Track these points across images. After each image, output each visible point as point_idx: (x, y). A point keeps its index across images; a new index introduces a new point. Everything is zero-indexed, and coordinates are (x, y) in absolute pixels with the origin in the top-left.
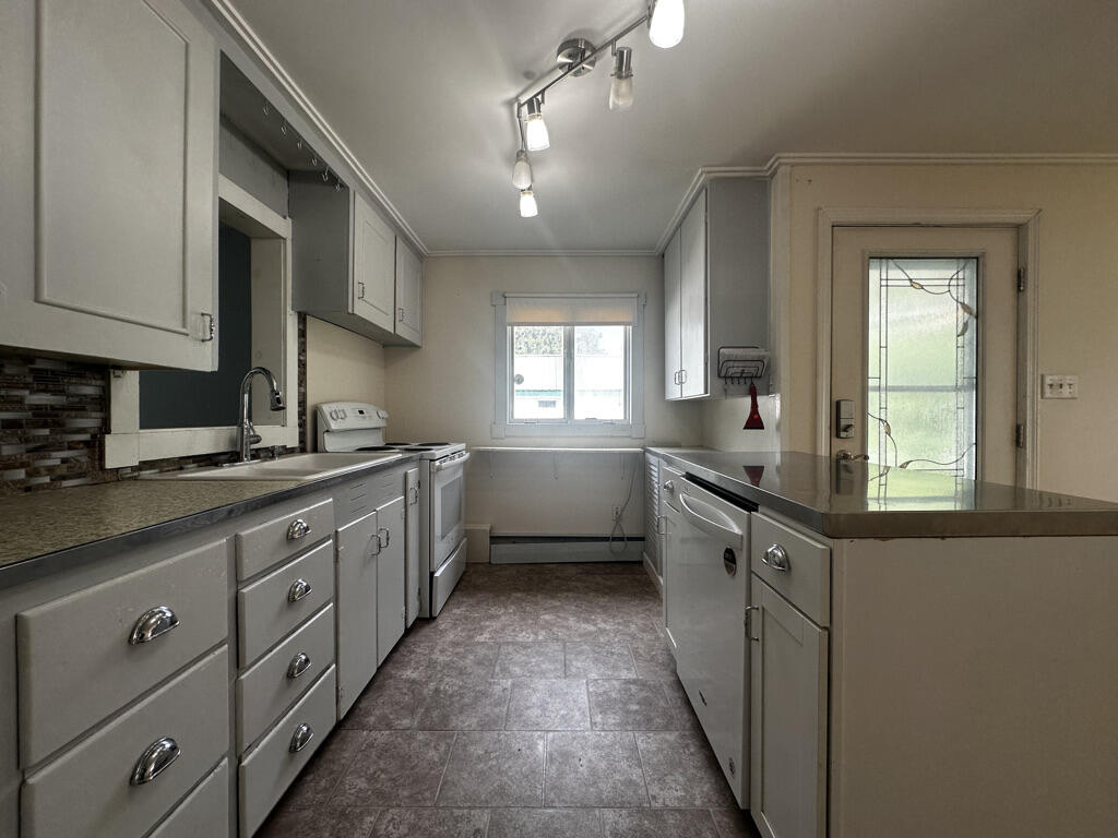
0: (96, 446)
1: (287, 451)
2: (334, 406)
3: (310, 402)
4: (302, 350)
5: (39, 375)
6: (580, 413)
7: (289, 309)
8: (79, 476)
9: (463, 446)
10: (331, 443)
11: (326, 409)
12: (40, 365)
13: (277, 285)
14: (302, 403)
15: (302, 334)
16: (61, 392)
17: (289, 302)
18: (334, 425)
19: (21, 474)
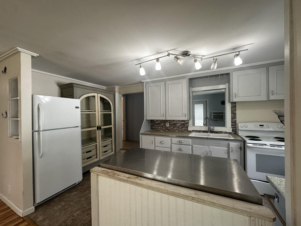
0: (187, 128)
2: (243, 124)
8: (186, 131)
15: (234, 107)
18: (242, 129)
19: (181, 129)
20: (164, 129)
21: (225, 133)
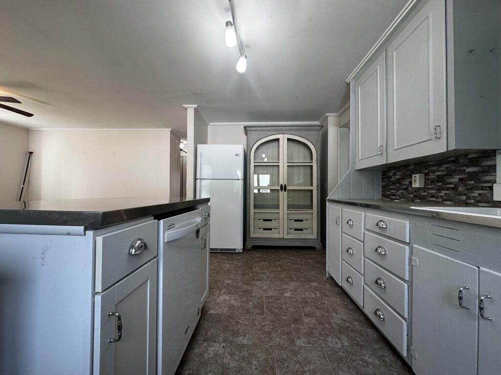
5: (470, 160)
12: (470, 156)
16: (478, 166)
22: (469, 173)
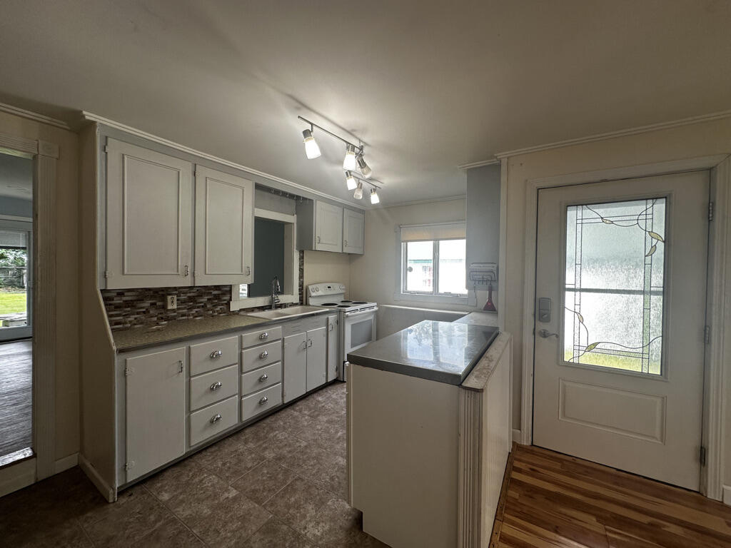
0: (228, 304)
1: (293, 305)
2: (314, 286)
3: (305, 285)
4: (301, 264)
6: (441, 290)
7: (295, 250)
8: (224, 313)
9: (375, 304)
10: (311, 302)
11: (310, 287)
13: (291, 241)
14: (301, 285)
15: (302, 258)
16: (220, 290)
17: (295, 247)
18: (313, 294)
19: (211, 312)
20: (155, 319)
21: (290, 306)
22: (215, 295)
